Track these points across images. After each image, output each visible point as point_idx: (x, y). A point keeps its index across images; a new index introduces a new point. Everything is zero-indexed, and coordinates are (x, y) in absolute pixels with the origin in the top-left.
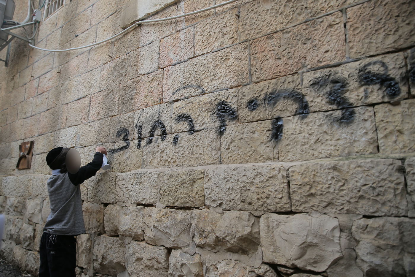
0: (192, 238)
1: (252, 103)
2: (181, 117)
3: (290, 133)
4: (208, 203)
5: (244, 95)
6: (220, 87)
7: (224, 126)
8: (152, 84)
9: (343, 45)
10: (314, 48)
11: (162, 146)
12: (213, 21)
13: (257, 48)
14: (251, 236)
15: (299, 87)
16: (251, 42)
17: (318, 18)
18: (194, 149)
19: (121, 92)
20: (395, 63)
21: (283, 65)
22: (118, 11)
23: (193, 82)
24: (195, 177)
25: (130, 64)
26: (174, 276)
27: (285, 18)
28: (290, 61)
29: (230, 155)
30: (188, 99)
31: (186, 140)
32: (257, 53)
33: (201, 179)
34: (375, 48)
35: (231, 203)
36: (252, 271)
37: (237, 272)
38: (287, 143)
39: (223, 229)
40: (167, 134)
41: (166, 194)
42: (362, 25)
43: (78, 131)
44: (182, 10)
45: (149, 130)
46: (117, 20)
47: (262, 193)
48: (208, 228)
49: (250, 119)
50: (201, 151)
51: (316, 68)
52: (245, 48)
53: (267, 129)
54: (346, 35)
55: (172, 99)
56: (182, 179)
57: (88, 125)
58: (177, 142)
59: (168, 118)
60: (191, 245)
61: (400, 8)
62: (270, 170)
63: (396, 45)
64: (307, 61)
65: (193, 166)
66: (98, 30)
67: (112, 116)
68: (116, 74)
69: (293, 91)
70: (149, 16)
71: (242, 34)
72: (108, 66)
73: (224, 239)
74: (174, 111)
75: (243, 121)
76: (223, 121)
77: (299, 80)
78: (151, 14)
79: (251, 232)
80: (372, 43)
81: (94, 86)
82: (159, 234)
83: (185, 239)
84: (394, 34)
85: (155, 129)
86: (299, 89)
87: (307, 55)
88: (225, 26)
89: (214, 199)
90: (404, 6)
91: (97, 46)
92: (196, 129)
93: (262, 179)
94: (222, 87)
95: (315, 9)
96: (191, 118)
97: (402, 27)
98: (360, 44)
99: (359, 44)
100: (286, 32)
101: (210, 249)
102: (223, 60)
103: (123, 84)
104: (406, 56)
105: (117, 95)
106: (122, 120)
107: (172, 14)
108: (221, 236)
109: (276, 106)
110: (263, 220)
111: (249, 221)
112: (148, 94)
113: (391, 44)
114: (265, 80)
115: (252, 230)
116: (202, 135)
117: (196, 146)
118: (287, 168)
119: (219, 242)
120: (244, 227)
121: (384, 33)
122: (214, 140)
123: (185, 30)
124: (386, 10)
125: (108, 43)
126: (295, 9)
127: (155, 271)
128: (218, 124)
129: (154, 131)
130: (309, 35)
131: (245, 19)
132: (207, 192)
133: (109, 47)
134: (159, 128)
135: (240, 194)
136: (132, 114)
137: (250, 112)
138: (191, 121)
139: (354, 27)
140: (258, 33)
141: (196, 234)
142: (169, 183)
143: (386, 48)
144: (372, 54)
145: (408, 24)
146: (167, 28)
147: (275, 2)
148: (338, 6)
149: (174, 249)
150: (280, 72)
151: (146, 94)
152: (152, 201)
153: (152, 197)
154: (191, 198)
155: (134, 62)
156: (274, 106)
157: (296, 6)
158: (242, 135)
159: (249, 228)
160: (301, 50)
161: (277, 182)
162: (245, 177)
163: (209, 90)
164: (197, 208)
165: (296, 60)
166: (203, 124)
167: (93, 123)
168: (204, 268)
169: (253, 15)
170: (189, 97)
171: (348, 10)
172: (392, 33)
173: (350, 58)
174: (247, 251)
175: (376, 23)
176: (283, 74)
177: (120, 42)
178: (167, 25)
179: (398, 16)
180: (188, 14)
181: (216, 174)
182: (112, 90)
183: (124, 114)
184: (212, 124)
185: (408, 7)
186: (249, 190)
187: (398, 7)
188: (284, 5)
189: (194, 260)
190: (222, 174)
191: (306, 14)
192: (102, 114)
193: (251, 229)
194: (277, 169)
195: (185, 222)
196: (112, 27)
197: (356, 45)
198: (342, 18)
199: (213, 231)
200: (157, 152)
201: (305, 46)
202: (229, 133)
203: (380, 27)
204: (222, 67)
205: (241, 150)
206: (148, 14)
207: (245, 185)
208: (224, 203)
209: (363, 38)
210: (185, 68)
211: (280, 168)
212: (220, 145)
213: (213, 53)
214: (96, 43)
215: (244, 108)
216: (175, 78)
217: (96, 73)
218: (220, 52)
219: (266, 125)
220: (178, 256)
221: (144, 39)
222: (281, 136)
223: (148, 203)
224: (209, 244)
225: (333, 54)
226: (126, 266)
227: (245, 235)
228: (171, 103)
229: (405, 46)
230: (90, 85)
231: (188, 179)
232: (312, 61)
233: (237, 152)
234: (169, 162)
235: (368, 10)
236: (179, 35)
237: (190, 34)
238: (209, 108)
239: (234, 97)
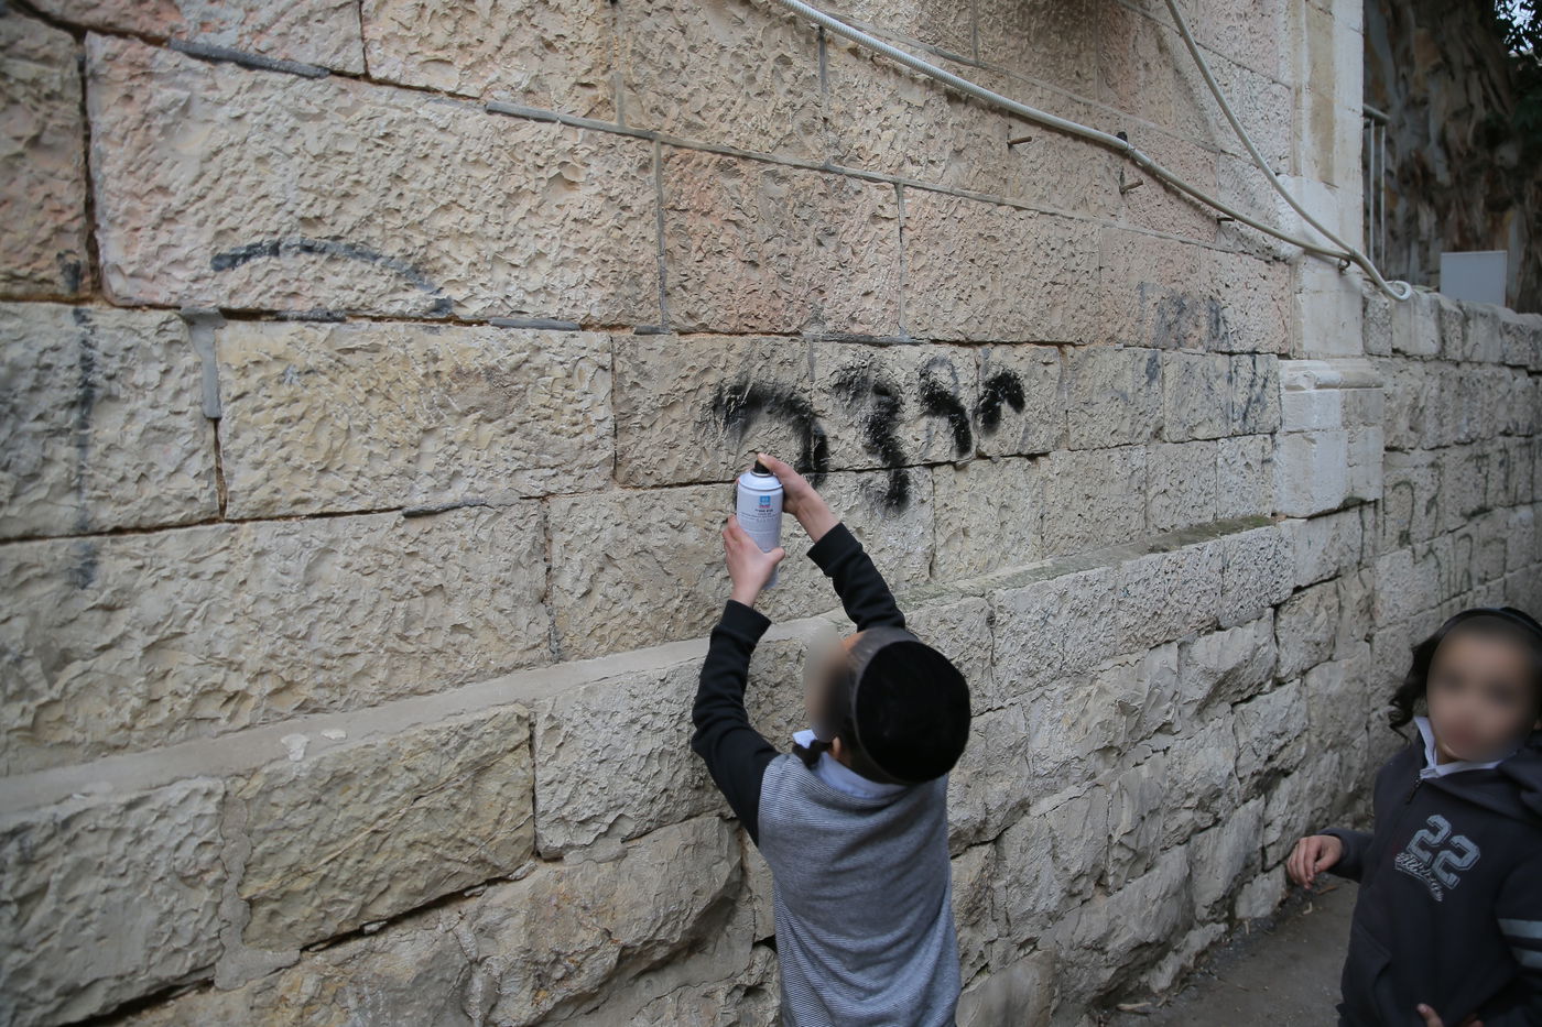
0: (487, 1017)
4: (553, 838)
5: (645, 376)
10: (842, 271)
11: (150, 608)
13: (685, 188)
14: (728, 885)
15: (806, 383)
16: (665, 151)
17: (851, 176)
20: (966, 373)
23: (376, 232)
24: (490, 749)
27: (773, 117)
28: (785, 286)
29: (598, 618)
30: (344, 328)
31: (358, 562)
32: (686, 210)
33: (515, 749)
35: (656, 806)
36: (733, 990)
37: (693, 1023)
42: (927, 251)
48: (583, 935)
49: (666, 473)
50: (458, 614)
51: (844, 337)
52: (644, 168)
54: (900, 263)
55: (215, 299)
59: (183, 422)
64: (827, 305)
71: (630, 93)
73: (650, 942)
77: (804, 360)
79: (729, 873)
86: (804, 392)
87: (827, 284)
89: (588, 813)
94: (544, 309)
95: (846, 140)
100: (773, 174)
102: (545, 175)
104: (979, 362)
108: (639, 939)
109: (748, 435)
111: (720, 842)
113: (961, 323)
114: (713, 332)
116: (456, 535)
117: (428, 593)
130: (831, 220)
131: (641, 28)
135: (689, 764)
137: (668, 448)
139: (915, 250)
140: (691, 126)
148: (891, 166)
150: (756, 317)
156: (742, 436)
157: (801, 94)
158: (641, 538)
159: (723, 862)
160: (813, 261)
163: (474, 307)
165: (799, 291)
166: (453, 477)
170: (352, 313)
171: (905, 190)
173: (905, 331)
176: (766, 326)
181: (593, 715)
184: (503, 484)
188: (771, 65)
190: (622, 708)
191: (824, 140)
193: (728, 864)
197: (916, 302)
198: (897, 209)
199: (607, 935)
201: (821, 252)
202: (591, 529)
204: (543, 213)
205: (640, 597)
208: (631, 814)
209: (927, 287)
210: (301, 116)
212: (548, 580)
213: (490, 111)
218: (529, 128)
219: (718, 500)
225: (879, 307)
227: (719, 892)
228: (193, 320)
229: (977, 337)
231: (450, 770)
233: (627, 605)
234: (234, 697)
238: (486, 399)
239: (601, 371)
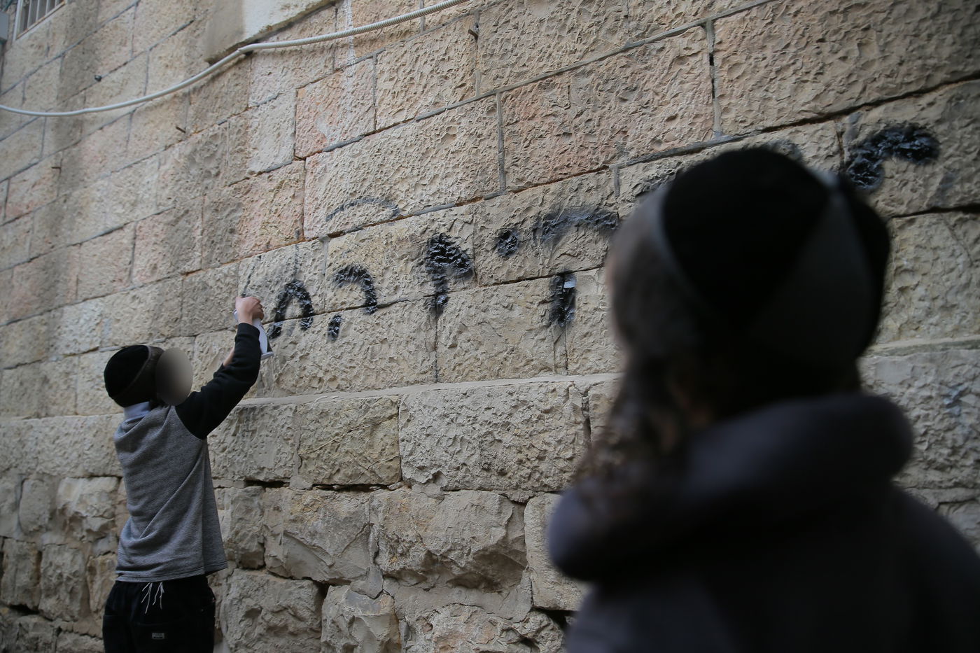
0: (375, 558)
1: (507, 238)
2: (347, 273)
3: (591, 307)
4: (408, 473)
5: (488, 221)
6: (434, 201)
7: (444, 292)
8: (279, 195)
9: (707, 104)
10: (644, 111)
11: (302, 344)
12: (419, 45)
13: (517, 110)
14: (506, 548)
15: (612, 200)
16: (504, 95)
17: (653, 41)
18: (377, 348)
19: (207, 216)
20: (817, 146)
21: (576, 149)
22: (198, 18)
23: (373, 190)
24: (378, 415)
25: (226, 148)
26: (334, 649)
27: (580, 40)
28: (591, 140)
29: (457, 360)
30: (362, 232)
31: (359, 327)
32: (517, 122)
33: (390, 418)
34: (776, 111)
35: (461, 474)
36: (508, 630)
37: (475, 633)
38: (585, 331)
39: (441, 534)
40: (314, 314)
41: (313, 456)
42: (748, 58)
43: (107, 311)
44: (347, 21)
45: (273, 305)
46: (196, 42)
47: (528, 449)
48: (409, 532)
49: (501, 275)
50: (392, 353)
51: (648, 157)
52: (491, 111)
53: (540, 299)
54: (713, 81)
55: (326, 231)
56: (347, 421)
57: (130, 296)
58: (337, 332)
59: (316, 277)
60: (372, 573)
61: (826, 22)
62: (545, 394)
63: (820, 106)
64: (629, 139)
65: (373, 388)
66: (151, 66)
67: (188, 274)
68: (194, 171)
69: (598, 209)
70: (269, 32)
71: (483, 77)
72: (175, 153)
73: (446, 557)
74: (330, 260)
75: (485, 280)
76: (442, 282)
77: (612, 184)
78: (275, 29)
79: (505, 538)
80: (769, 99)
81: (142, 201)
82: (298, 552)
83: (358, 559)
84: (815, 80)
85: (288, 304)
86: (611, 205)
87: (629, 125)
88: (446, 57)
89: (421, 464)
90: (835, 18)
91: (149, 104)
92: (380, 301)
93: (527, 415)
94: (438, 201)
95: (646, 19)
96: (368, 276)
97: (830, 64)
98: (744, 101)
99: (742, 102)
100: (583, 73)
101: (414, 582)
102: (440, 138)
103: (212, 196)
104: (840, 130)
105: (198, 223)
106: (211, 283)
107: (325, 28)
108: (437, 551)
109: (560, 244)
110: (531, 511)
111: (500, 513)
112: (271, 221)
113: (808, 103)
114: (536, 185)
115: (507, 534)
116: (394, 315)
117: (382, 342)
118: (583, 390)
119: (434, 565)
120: (488, 527)
121: (794, 78)
122: (422, 326)
123: (353, 67)
124: (797, 26)
125: (175, 96)
126: (602, 19)
127: (291, 638)
128: (430, 289)
129: (285, 308)
130: (633, 81)
131: (490, 42)
132: (404, 449)
133: (176, 106)
134: (295, 300)
135: (478, 452)
136: (233, 269)
137: (502, 260)
138: (368, 283)
139: (731, 64)
140: (519, 75)
141: (382, 548)
142: (319, 431)
143: (799, 112)
144: (769, 124)
145: (844, 59)
146: (313, 62)
147: (558, 3)
148: (696, 14)
149: (334, 585)
150: (568, 166)
151: (266, 219)
152: (280, 473)
153: (281, 464)
154: (369, 464)
155: (237, 142)
156: (555, 245)
157: (604, 13)
158: (483, 314)
159: (500, 529)
160: (615, 114)
161: (562, 423)
162: (490, 412)
163: (408, 210)
164: (384, 487)
165: (605, 138)
166: (396, 288)
167: (142, 290)
168: (403, 626)
169: (508, 32)
170: (365, 225)
171: (717, 23)
172: (811, 77)
173: (722, 133)
174: (497, 584)
175: (778, 54)
176: (576, 170)
177: (202, 94)
178: (313, 56)
179: (822, 40)
180: (360, 28)
181: (425, 407)
182: (187, 212)
183: (214, 268)
184: (417, 289)
185: (843, 22)
186: (500, 441)
187: (822, 20)
188: (577, 9)
189: (379, 609)
190: (440, 407)
191: (626, 30)
192: (163, 269)
193: (504, 531)
194: (562, 392)
195: (357, 520)
196: (184, 58)
197: (736, 105)
198: (705, 42)
199: (420, 538)
200: (292, 357)
201: (624, 105)
202: (455, 310)
203: (785, 63)
204: (438, 155)
205: (482, 349)
206: (269, 28)
207: (491, 430)
208: (445, 473)
209: (750, 88)
210: (354, 156)
211: (568, 390)
212: (436, 338)
213: (418, 121)
214: (147, 96)
215: (488, 251)
216: (333, 183)
217: (146, 171)
218: (433, 120)
219: (538, 289)
220: (343, 600)
221: (259, 88)
222: (572, 314)
223: (271, 477)
224: (411, 570)
225: (686, 124)
226: (224, 630)
227: (493, 546)
228: (323, 241)
229: (837, 107)
230: (133, 198)
231: (361, 420)
232: (639, 139)
233: (474, 353)
234: (321, 380)
235: (760, 25)
236: (341, 79)
237: (365, 76)
238: (410, 250)
239: (467, 225)
